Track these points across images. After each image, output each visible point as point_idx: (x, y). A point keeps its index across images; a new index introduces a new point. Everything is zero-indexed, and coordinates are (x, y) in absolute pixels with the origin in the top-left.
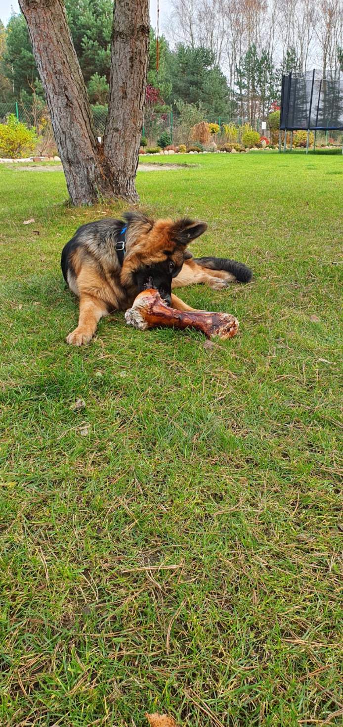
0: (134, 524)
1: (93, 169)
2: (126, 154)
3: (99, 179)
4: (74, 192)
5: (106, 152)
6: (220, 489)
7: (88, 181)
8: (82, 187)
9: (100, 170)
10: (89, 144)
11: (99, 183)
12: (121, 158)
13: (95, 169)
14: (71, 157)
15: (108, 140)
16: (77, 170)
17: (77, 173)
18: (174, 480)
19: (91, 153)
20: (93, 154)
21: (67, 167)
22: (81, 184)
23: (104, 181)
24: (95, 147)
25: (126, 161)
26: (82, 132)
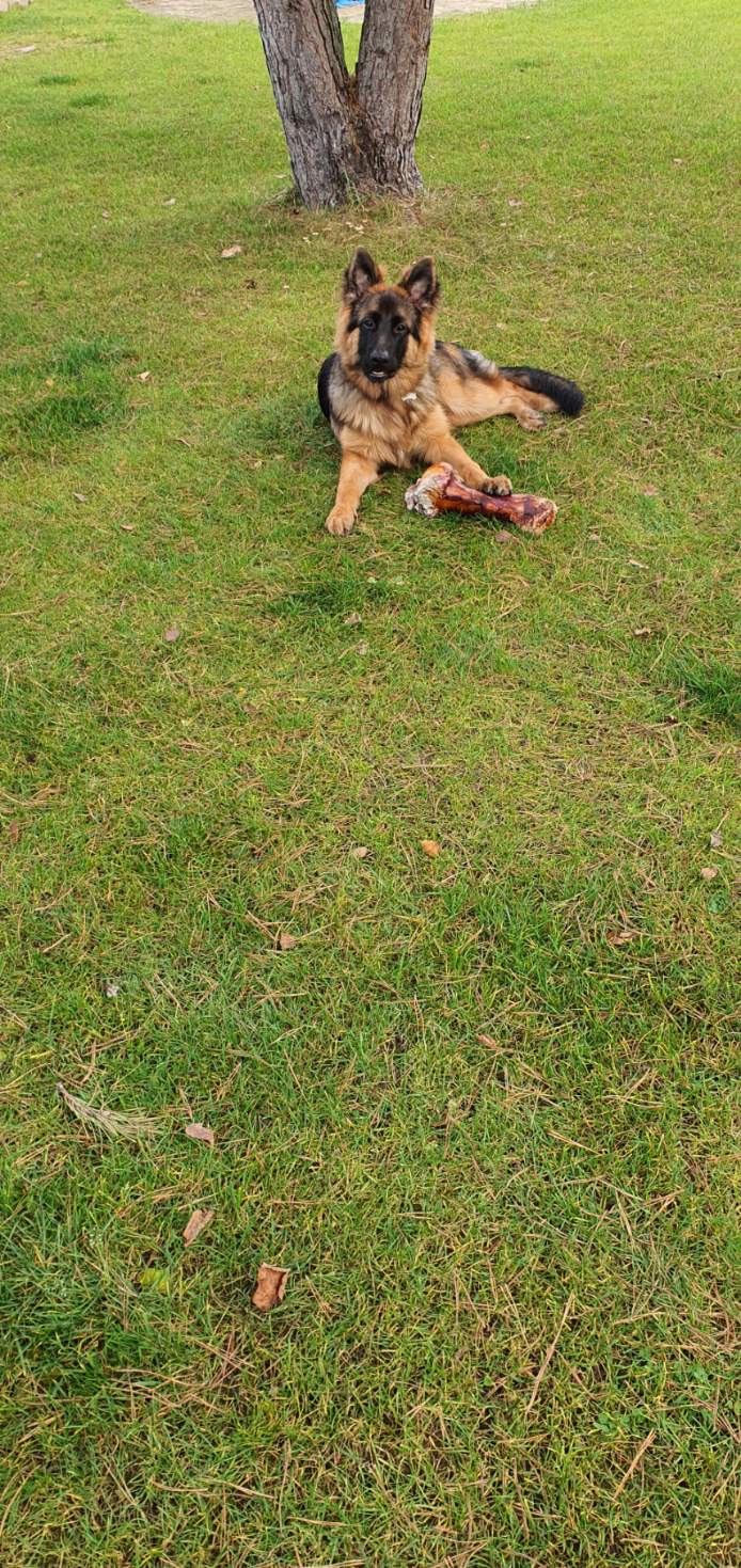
0: (411, 735)
1: (339, 136)
2: (398, 101)
3: (350, 155)
4: (304, 177)
5: (361, 98)
6: (488, 708)
7: (329, 158)
8: (319, 169)
9: (351, 138)
10: (331, 85)
11: (349, 162)
12: (389, 110)
13: (342, 135)
14: (298, 109)
15: (366, 73)
16: (310, 137)
17: (309, 142)
18: (449, 700)
19: (336, 103)
20: (339, 104)
21: (292, 130)
22: (317, 162)
23: (358, 158)
24: (342, 90)
25: (398, 115)
26: (317, 61)
